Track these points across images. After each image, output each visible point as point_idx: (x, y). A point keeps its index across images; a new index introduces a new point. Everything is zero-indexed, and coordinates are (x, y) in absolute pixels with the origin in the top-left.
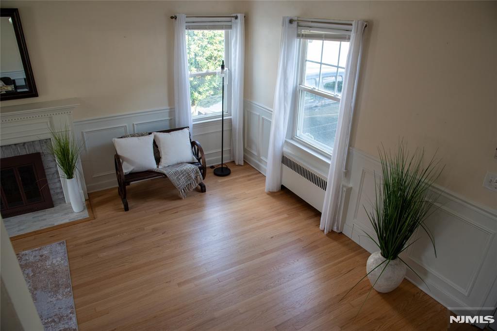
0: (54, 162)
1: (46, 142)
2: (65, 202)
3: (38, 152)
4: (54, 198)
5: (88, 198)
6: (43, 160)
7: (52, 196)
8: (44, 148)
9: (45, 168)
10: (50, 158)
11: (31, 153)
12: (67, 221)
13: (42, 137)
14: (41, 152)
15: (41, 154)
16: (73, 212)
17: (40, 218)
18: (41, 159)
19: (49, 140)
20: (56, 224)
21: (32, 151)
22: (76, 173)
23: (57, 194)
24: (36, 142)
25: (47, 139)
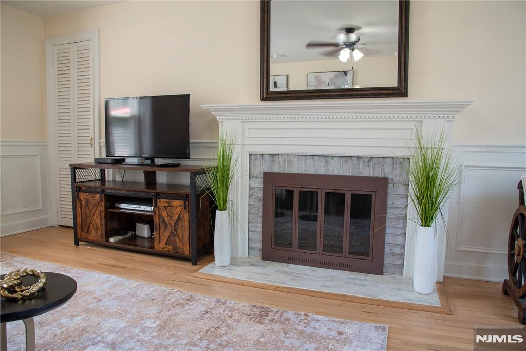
0: (405, 200)
1: (401, 164)
2: (402, 273)
3: (386, 176)
4: (388, 260)
5: (441, 280)
6: (389, 191)
7: (385, 256)
8: (396, 172)
9: (388, 206)
10: (401, 190)
11: (376, 175)
12: (399, 299)
13: (399, 153)
14: (390, 177)
15: (390, 181)
16: (412, 290)
17: (358, 282)
18: (386, 188)
19: (406, 162)
20: (379, 297)
21: (378, 173)
22: (438, 220)
23: (394, 255)
24: (388, 161)
25: (403, 159)
